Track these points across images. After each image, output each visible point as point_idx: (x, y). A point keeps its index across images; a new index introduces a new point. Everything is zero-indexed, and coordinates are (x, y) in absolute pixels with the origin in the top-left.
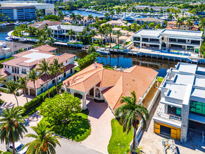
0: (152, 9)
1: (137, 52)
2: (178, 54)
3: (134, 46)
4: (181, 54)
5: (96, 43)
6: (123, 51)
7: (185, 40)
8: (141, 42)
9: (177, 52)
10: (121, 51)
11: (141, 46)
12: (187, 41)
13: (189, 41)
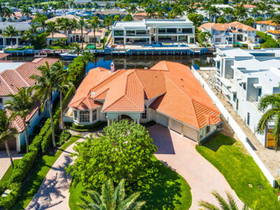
0: (96, 4)
1: (124, 50)
2: (172, 46)
3: (115, 43)
4: (177, 46)
5: (55, 45)
6: (103, 51)
7: (176, 29)
8: (125, 37)
9: (171, 44)
10: (100, 51)
11: (125, 43)
12: (178, 30)
13: (180, 30)
